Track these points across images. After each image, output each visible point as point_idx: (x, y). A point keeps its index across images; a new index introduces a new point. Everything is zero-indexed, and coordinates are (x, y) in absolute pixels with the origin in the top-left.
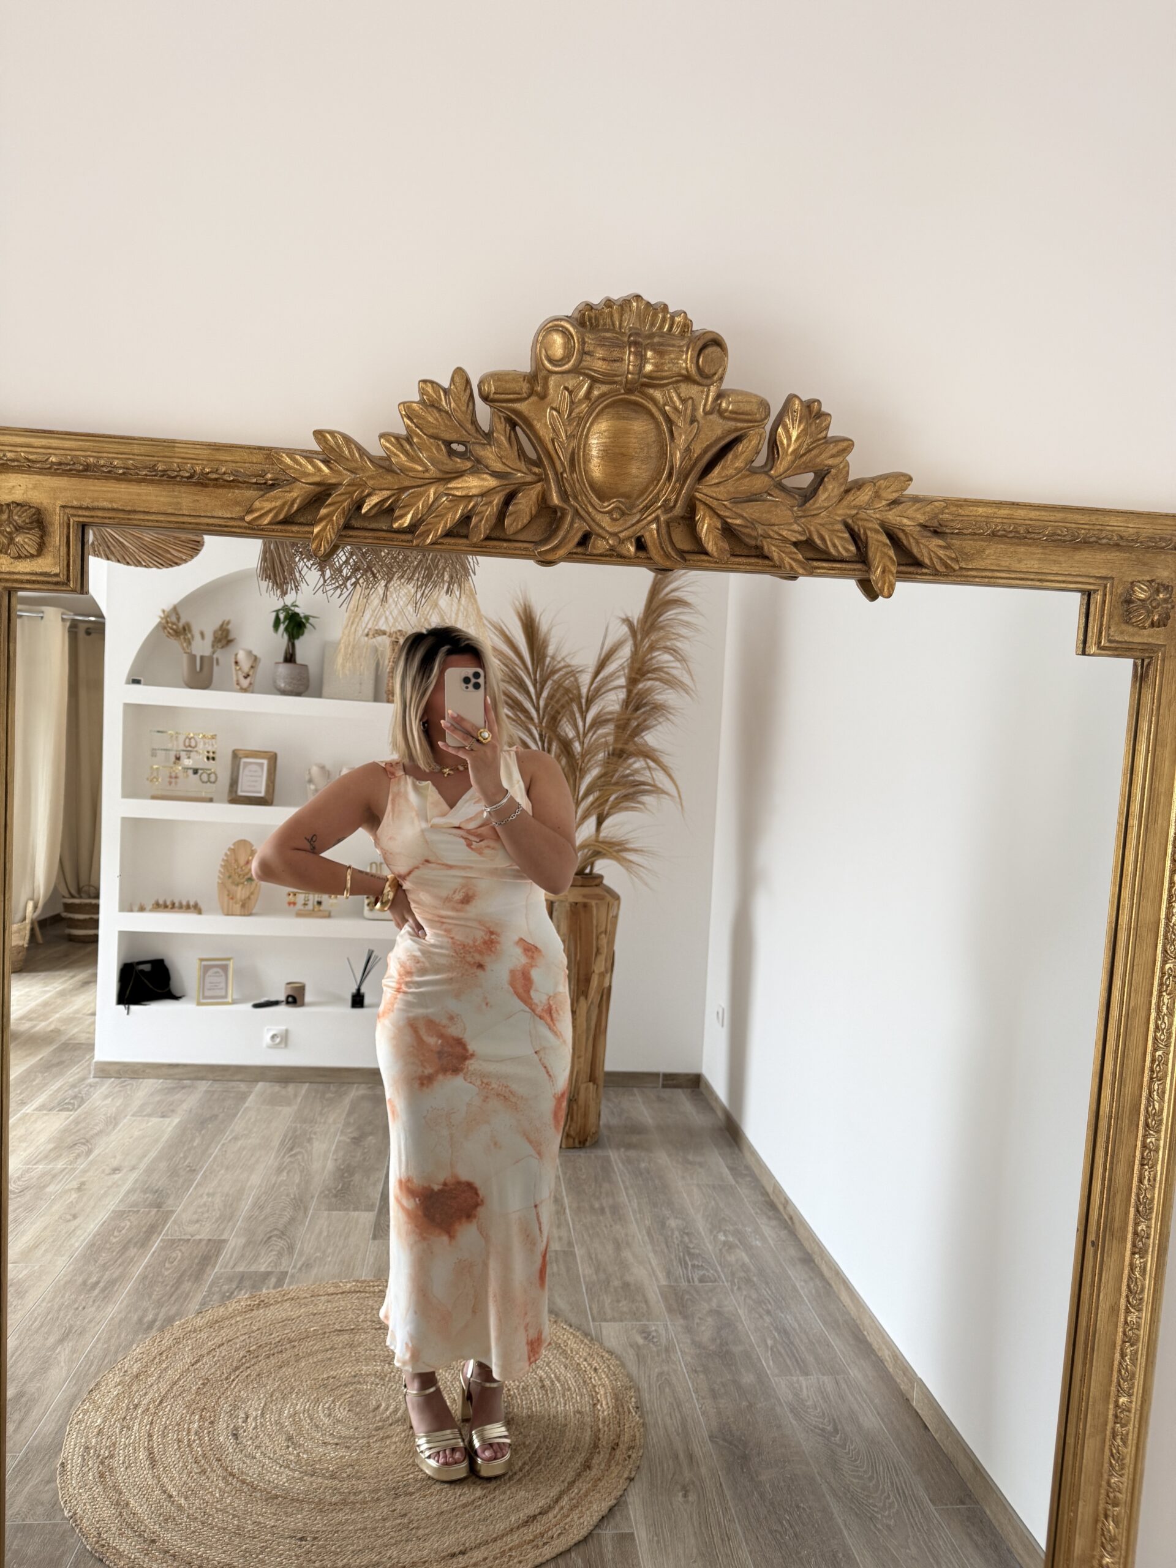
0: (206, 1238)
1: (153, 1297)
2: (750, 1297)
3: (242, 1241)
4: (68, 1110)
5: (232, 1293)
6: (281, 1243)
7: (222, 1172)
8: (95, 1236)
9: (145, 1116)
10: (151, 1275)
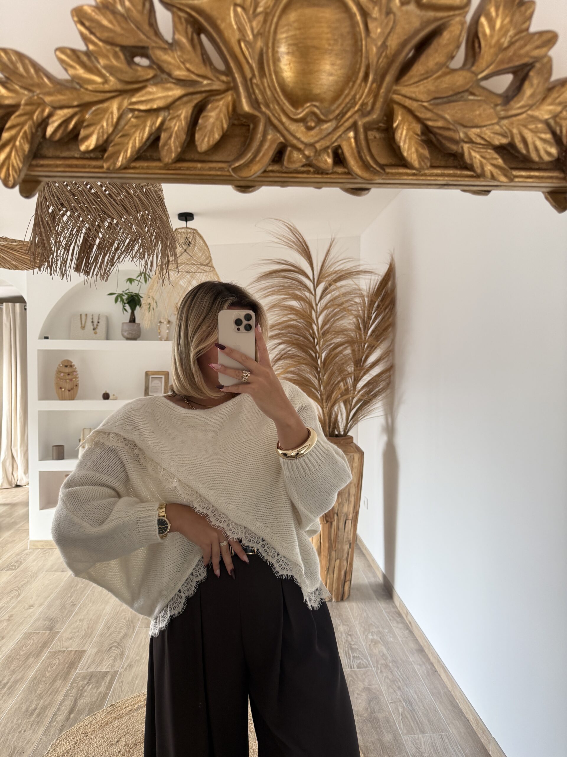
0: (75, 650)
1: (38, 692)
2: (388, 678)
3: (95, 650)
4: (12, 569)
5: (84, 688)
6: (117, 651)
7: (90, 605)
8: (12, 651)
9: (53, 571)
10: (39, 676)
